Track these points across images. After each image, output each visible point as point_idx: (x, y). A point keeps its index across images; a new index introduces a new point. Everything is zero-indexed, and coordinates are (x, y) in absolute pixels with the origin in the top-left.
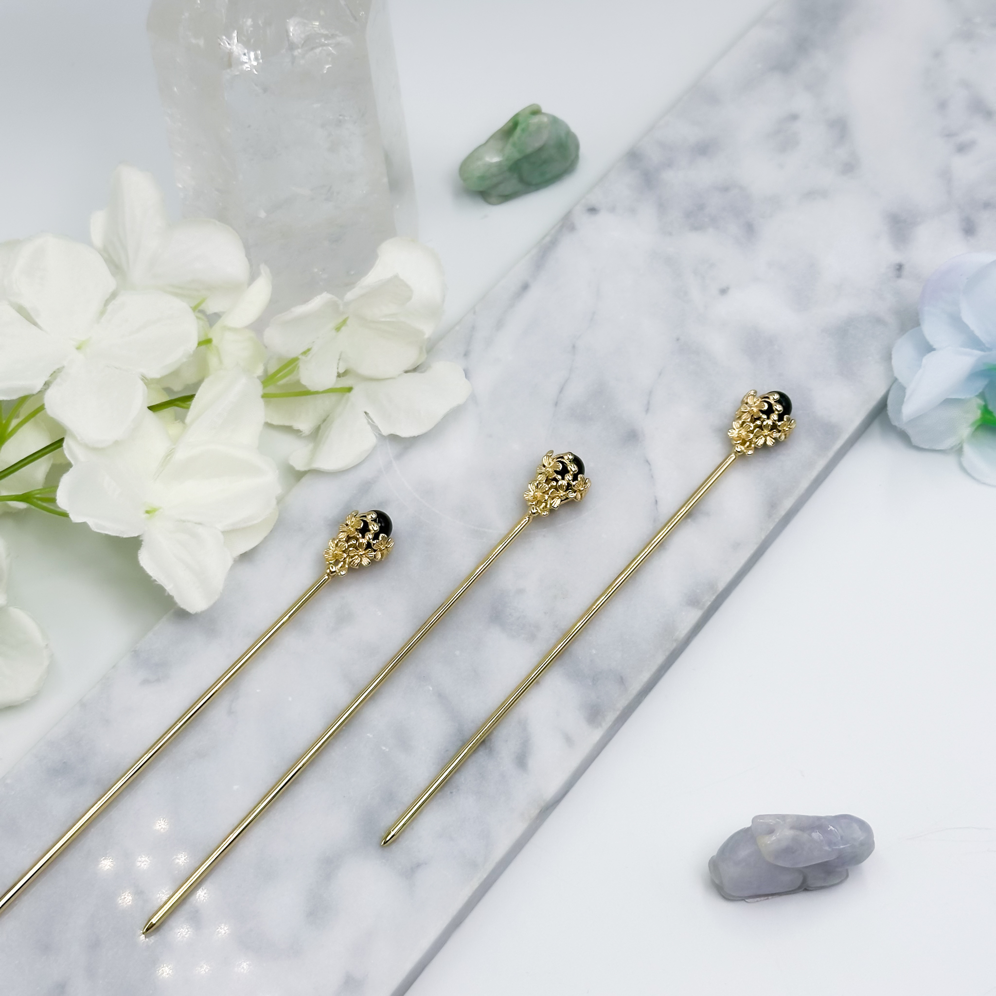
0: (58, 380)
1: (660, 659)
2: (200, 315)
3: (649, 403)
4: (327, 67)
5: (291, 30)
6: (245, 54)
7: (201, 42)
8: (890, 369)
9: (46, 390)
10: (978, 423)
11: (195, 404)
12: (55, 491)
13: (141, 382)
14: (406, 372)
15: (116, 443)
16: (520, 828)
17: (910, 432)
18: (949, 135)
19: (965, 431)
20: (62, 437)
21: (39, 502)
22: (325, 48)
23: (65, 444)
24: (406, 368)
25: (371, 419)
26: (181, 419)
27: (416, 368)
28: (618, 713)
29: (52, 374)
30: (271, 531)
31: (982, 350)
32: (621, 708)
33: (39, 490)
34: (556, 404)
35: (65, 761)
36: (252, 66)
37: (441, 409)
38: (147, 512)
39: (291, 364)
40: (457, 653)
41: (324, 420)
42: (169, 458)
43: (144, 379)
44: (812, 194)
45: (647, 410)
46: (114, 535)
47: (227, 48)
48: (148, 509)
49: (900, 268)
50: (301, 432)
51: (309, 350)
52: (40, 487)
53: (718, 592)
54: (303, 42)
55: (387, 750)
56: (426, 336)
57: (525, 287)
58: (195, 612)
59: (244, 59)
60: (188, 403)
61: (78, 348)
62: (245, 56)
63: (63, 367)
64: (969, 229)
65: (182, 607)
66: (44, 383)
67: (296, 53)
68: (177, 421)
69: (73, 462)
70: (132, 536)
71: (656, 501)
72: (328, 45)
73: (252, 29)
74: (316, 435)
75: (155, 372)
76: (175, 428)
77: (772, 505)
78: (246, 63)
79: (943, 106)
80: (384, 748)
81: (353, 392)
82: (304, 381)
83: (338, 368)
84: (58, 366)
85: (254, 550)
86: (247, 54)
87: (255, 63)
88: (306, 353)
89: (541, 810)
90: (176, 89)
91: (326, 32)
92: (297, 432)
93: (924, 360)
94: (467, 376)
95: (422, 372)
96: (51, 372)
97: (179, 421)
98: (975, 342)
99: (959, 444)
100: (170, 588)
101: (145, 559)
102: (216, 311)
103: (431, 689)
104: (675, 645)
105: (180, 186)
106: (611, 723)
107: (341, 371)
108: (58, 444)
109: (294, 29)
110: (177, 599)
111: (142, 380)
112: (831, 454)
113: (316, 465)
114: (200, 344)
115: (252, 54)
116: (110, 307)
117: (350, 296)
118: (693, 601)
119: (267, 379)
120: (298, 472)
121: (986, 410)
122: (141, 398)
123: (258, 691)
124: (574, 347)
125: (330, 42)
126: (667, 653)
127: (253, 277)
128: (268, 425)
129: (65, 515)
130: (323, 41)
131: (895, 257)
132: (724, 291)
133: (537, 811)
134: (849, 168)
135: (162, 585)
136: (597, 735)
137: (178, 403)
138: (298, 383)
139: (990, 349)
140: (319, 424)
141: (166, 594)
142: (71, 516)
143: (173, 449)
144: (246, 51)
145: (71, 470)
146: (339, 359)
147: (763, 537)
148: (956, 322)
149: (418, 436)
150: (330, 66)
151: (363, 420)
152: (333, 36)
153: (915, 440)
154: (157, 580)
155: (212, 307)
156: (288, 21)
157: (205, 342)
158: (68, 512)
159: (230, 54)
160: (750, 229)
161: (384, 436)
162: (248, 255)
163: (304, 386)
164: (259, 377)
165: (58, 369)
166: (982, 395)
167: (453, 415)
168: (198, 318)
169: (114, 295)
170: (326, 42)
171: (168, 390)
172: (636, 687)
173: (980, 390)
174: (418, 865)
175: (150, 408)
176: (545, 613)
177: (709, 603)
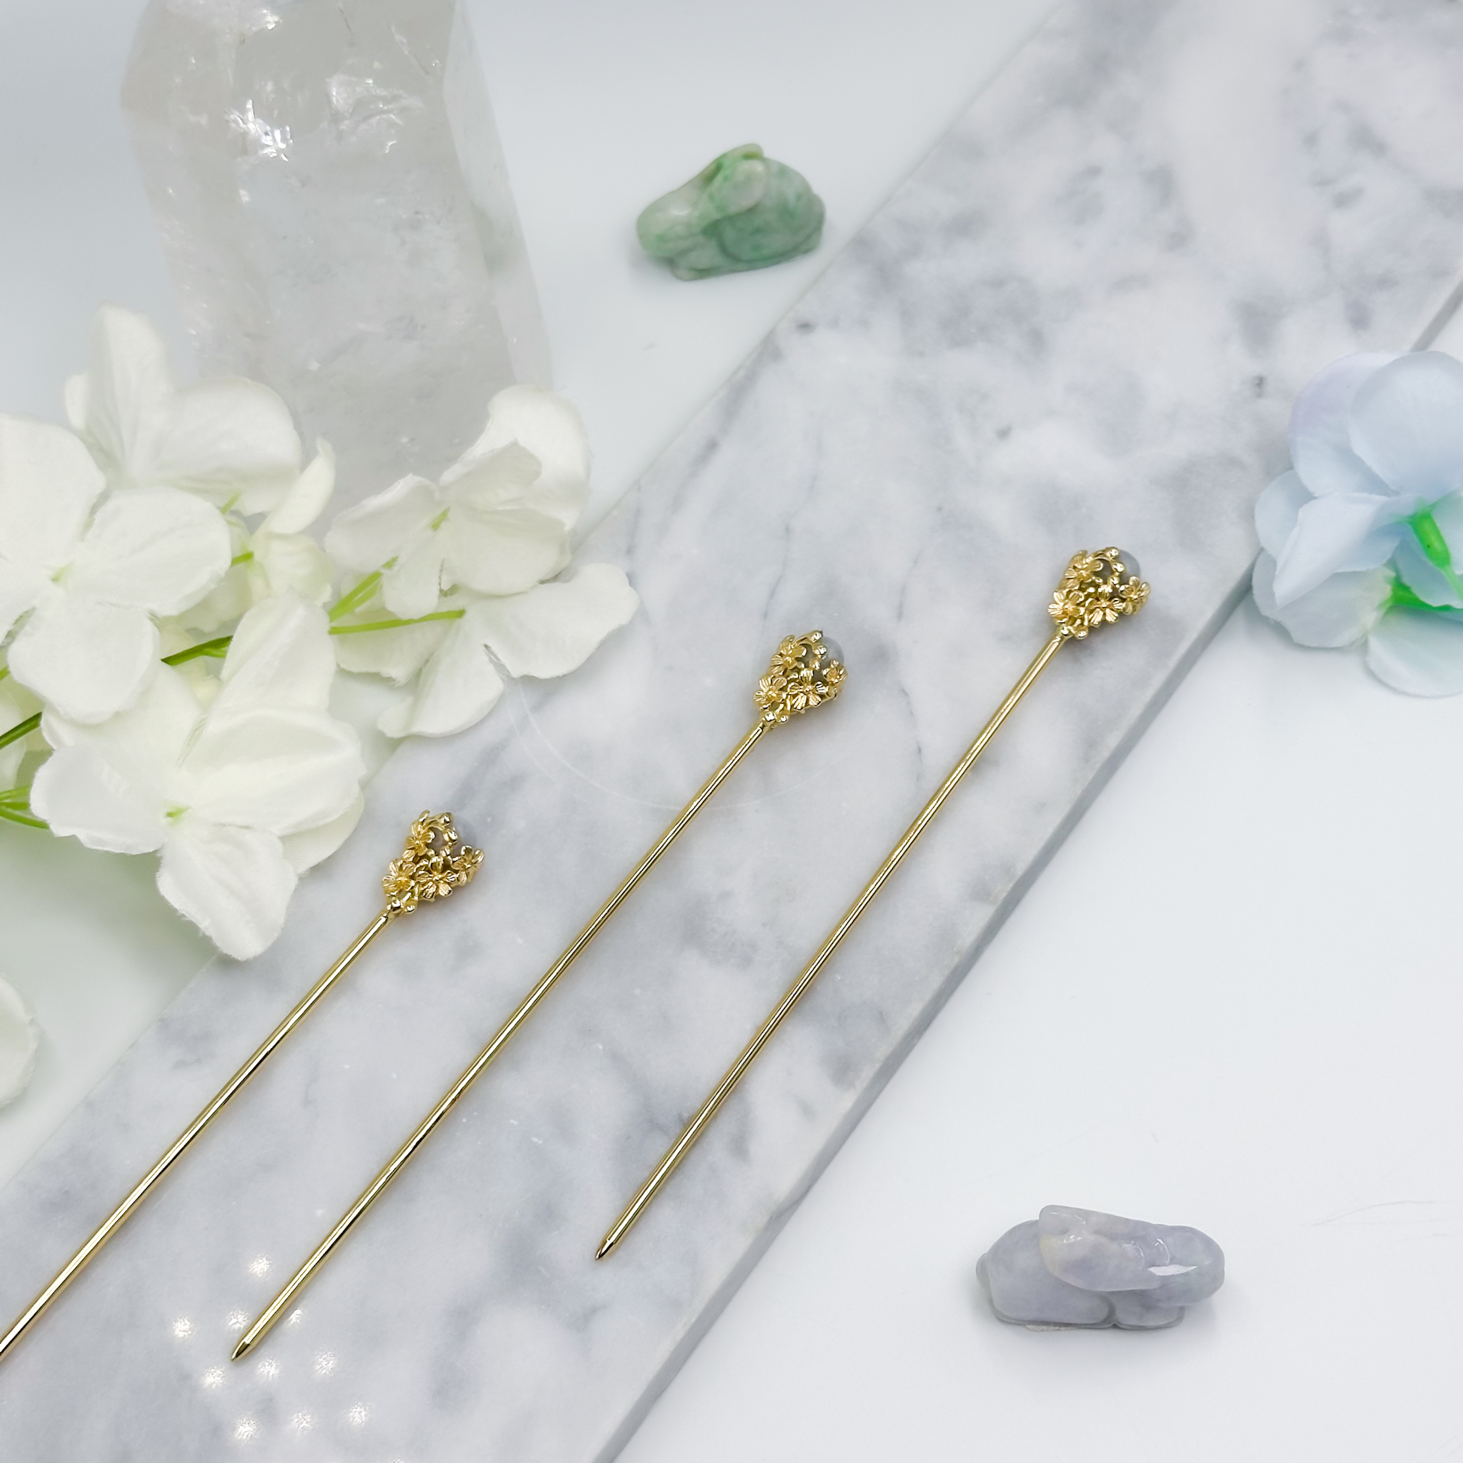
0: (27, 628)
1: (936, 981)
2: (233, 519)
3: (901, 606)
4: (390, 144)
5: (334, 93)
6: (267, 134)
7: (204, 120)
8: (1253, 532)
9: (9, 644)
10: (1388, 605)
11: (233, 649)
12: (27, 794)
13: (150, 623)
14: (542, 582)
15: (118, 715)
16: (741, 1245)
17: (1289, 624)
18: (1323, 182)
19: (1370, 617)
20: (39, 712)
21: (10, 810)
22: (385, 116)
23: (43, 722)
24: (542, 576)
25: (494, 655)
26: (215, 673)
27: (556, 576)
28: (878, 1065)
29: (17, 621)
30: (355, 830)
31: (1386, 494)
32: (883, 1059)
33: (9, 791)
34: (765, 615)
35: (66, 1189)
36: (279, 151)
37: (594, 632)
38: (170, 815)
39: (370, 582)
41: (427, 661)
42: (197, 733)
43: (153, 617)
44: (1126, 283)
45: (900, 616)
46: (118, 852)
47: (241, 128)
48: (170, 810)
49: (1260, 382)
50: (394, 680)
51: (394, 560)
52: (11, 788)
54: (351, 111)
55: (541, 1142)
56: (567, 528)
57: (712, 446)
58: (244, 959)
59: (267, 140)
60: (223, 649)
61: (55, 580)
62: (267, 137)
63: (34, 609)
64: (1359, 320)
65: (225, 952)
66: (6, 633)
67: (344, 126)
68: (209, 677)
69: (55, 747)
70: (145, 852)
71: (920, 749)
72: (387, 112)
73: (273, 96)
74: (416, 683)
75: (170, 608)
76: (205, 690)
77: (1090, 743)
78: (268, 146)
79: (1311, 140)
80: (535, 1140)
81: (466, 617)
82: (392, 606)
83: (440, 584)
84: (26, 609)
85: (330, 859)
86: (270, 134)
87: (283, 146)
88: (389, 565)
89: (771, 1218)
90: (171, 191)
91: (384, 93)
92: (387, 682)
93: (1301, 514)
94: (631, 583)
95: (567, 581)
96: (16, 618)
97: (212, 676)
98: (1374, 484)
99: (1362, 637)
100: (205, 925)
101: (167, 886)
102: (258, 510)
103: (601, 1047)
104: (956, 960)
105: (194, 333)
107: (446, 587)
108: (33, 723)
109: (338, 94)
110: (218, 942)
111: (152, 620)
112: (1173, 662)
113: (416, 729)
114: (235, 561)
115: (277, 134)
116: (99, 516)
117: (448, 476)
118: (980, 893)
119: (338, 607)
120: (392, 739)
121: (1399, 584)
122: (149, 647)
123: (346, 1067)
124: (788, 530)
125: (390, 107)
126: (947, 972)
127: (307, 458)
128: (344, 673)
129: (43, 825)
130: (381, 106)
131: (1253, 368)
132: (1004, 434)
133: (765, 1219)
134: (1179, 240)
135: (194, 921)
136: (848, 1101)
137: (207, 650)
138: (383, 610)
139: (1397, 493)
140: (420, 667)
141: (201, 935)
142: (52, 827)
143: (203, 720)
144: (268, 128)
145: (51, 760)
146: (441, 571)
147: (1079, 792)
148: (1346, 456)
149: (564, 676)
150: (395, 142)
151: (483, 657)
152: (395, 98)
153: (1297, 636)
154: (187, 915)
155: (252, 504)
156: (328, 80)
157: (243, 558)
158: (48, 822)
159: (245, 134)
160: (1037, 341)
161: (514, 679)
162: (298, 427)
163: (390, 613)
164: (325, 605)
165: (26, 612)
166: (1392, 563)
167: (615, 641)
168: (229, 523)
169: (104, 497)
170: (386, 108)
171: (194, 631)
172: (902, 1025)
173: (1389, 556)
174: (594, 1310)
175: (166, 660)
176: (764, 925)
177: (1005, 894)
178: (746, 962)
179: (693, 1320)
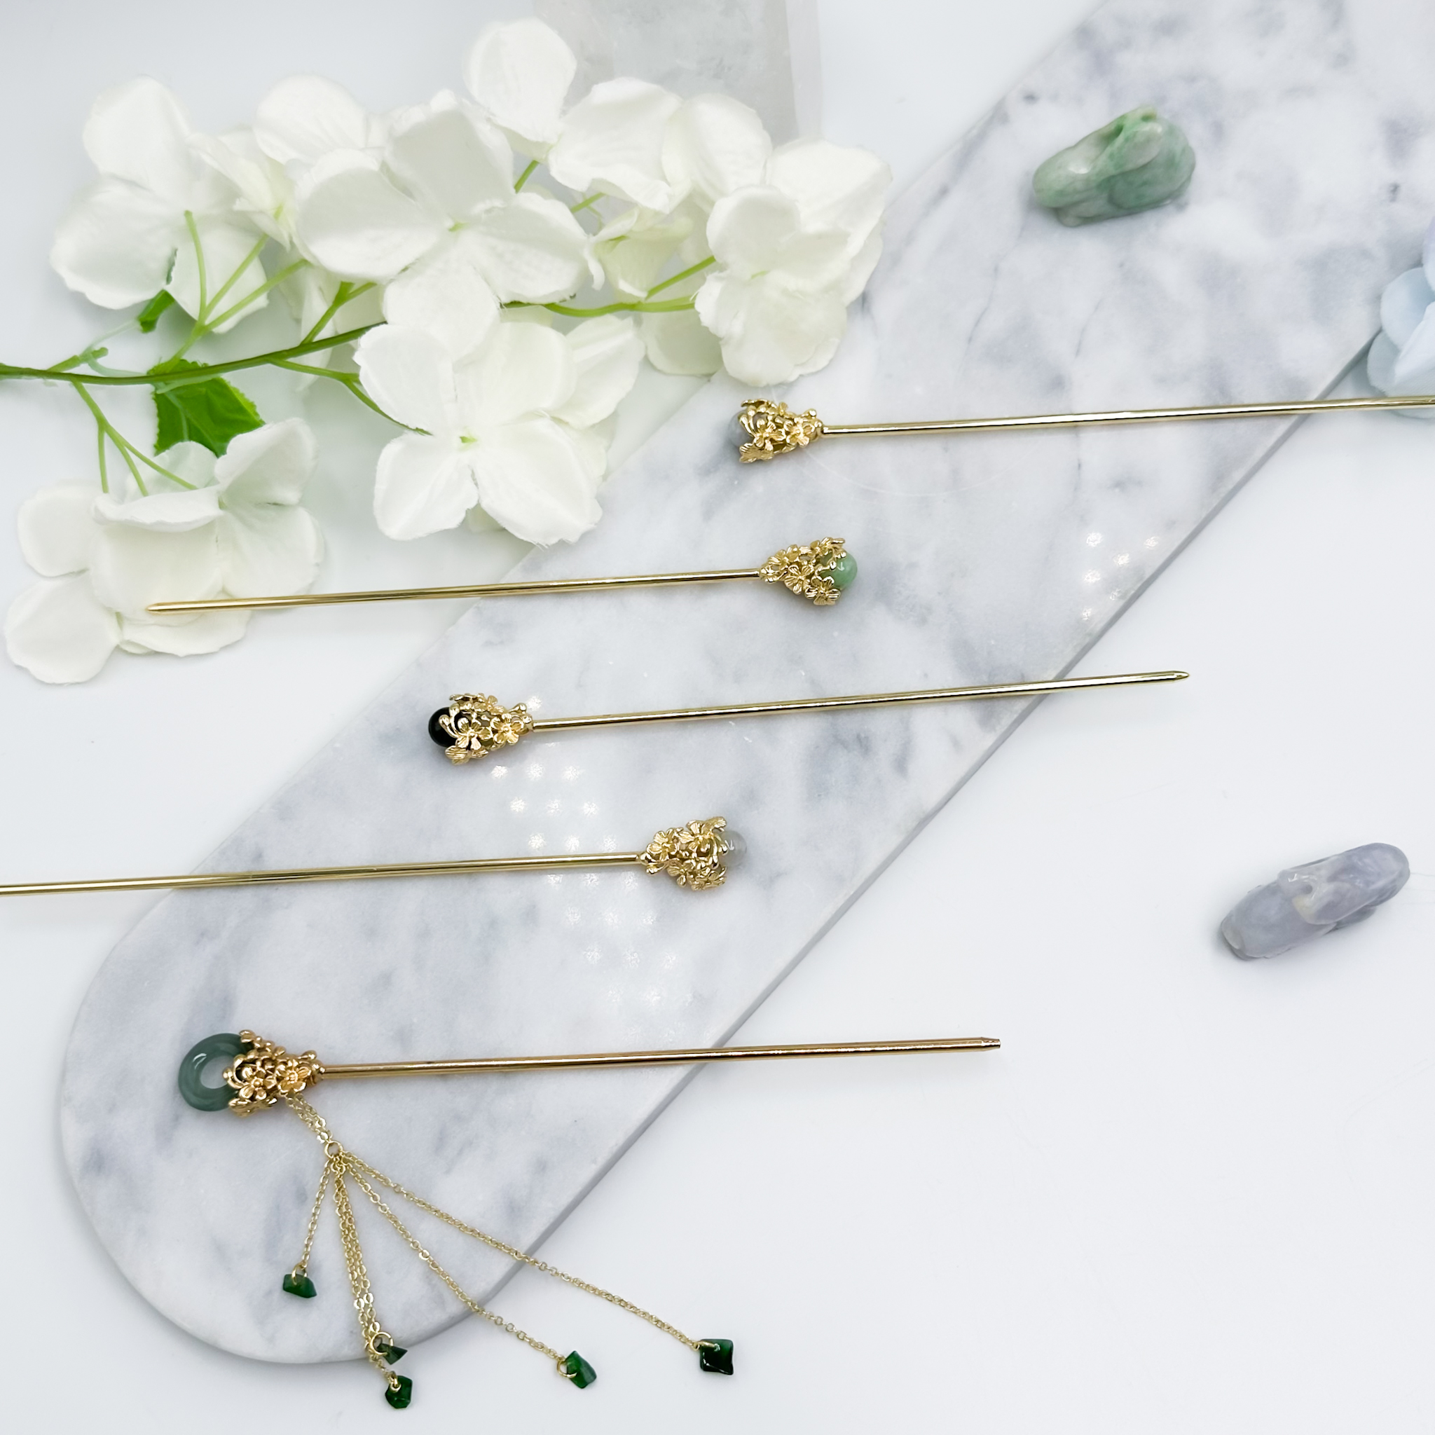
3: (1080, 344)
8: (1378, 316)
16: (895, 840)
28: (1016, 716)
32: (1020, 711)
34: (970, 340)
35: (398, 727)
40: (836, 634)
44: (1296, 91)
45: (1078, 352)
49: (1395, 189)
53: (1145, 579)
55: (751, 741)
57: (944, 192)
71: (1080, 466)
77: (1219, 477)
93: (1427, 311)
103: (803, 674)
106: (1006, 728)
123: (611, 663)
124: (996, 270)
131: (1391, 176)
132: (1181, 207)
134: (1343, 59)
136: (989, 740)
147: (1204, 515)
160: (1219, 131)
174: (779, 875)
176: (939, 593)
177: (1133, 592)
178: (923, 621)
179: (852, 893)
